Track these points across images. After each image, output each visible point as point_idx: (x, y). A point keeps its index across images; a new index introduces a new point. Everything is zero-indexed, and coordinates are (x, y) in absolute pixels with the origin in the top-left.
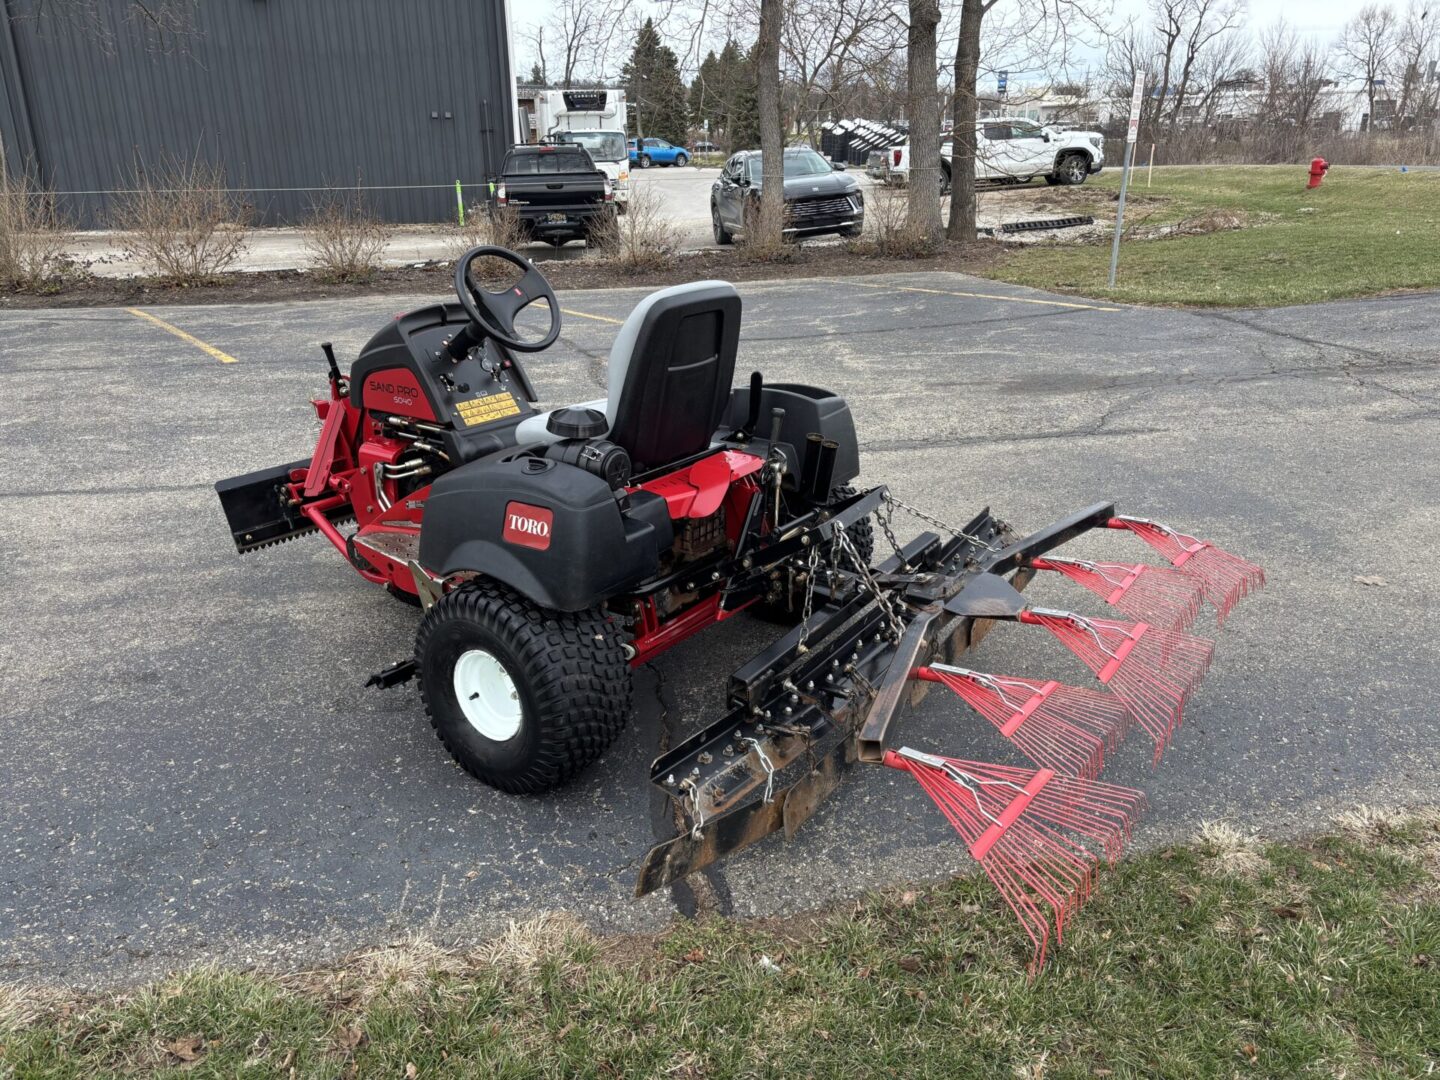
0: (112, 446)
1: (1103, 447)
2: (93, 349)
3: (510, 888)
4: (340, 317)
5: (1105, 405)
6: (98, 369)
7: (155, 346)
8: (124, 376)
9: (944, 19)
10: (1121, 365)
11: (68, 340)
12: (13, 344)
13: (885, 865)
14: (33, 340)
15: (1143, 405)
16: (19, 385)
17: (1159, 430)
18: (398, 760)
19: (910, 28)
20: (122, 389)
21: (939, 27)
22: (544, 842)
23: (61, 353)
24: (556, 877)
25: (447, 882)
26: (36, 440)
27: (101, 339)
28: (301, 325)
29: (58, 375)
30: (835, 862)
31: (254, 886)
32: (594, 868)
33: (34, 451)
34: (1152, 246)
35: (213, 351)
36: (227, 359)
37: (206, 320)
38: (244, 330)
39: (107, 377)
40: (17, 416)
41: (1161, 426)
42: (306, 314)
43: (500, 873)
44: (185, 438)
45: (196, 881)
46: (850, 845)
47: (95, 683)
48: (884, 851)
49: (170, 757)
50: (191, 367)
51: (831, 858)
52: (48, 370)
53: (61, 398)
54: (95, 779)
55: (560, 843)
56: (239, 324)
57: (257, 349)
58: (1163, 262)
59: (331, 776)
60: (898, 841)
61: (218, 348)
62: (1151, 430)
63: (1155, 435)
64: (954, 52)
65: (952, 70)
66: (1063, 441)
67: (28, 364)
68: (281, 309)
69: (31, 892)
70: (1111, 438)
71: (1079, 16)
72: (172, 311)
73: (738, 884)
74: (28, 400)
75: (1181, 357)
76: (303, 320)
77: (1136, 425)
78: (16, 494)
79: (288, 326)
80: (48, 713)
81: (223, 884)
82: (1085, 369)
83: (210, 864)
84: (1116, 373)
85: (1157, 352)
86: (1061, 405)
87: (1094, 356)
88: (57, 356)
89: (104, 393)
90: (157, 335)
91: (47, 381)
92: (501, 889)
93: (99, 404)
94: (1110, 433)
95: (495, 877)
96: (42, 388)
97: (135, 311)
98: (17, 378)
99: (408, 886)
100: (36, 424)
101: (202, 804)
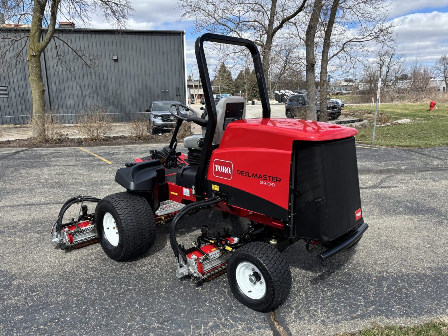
0: (81, 189)
1: (381, 192)
2: (71, 159)
3: (223, 329)
4: (140, 150)
5: (379, 179)
6: (73, 166)
7: (89, 159)
8: (81, 168)
9: (317, 63)
10: (382, 166)
11: (64, 157)
12: (48, 158)
13: (339, 326)
14: (54, 157)
15: (391, 179)
16: (52, 170)
17: (398, 187)
18: (182, 287)
19: (307, 66)
20: (81, 172)
21: (315, 66)
22: (231, 315)
23: (63, 161)
24: (236, 326)
25: (204, 327)
26: (60, 187)
27: (73, 157)
28: (130, 153)
29: (63, 167)
30: (323, 325)
31: (146, 326)
32: (247, 324)
33: (60, 190)
34: (383, 128)
35: (105, 160)
36: (110, 163)
37: (101, 151)
38: (113, 154)
39: (77, 168)
40: (53, 180)
41: (398, 185)
42: (130, 149)
43: (219, 324)
44: (101, 186)
45: (129, 324)
46: (327, 319)
47: (89, 261)
48: (338, 322)
49: (115, 284)
50: (100, 165)
51: (321, 323)
52: (60, 166)
53: (65, 174)
54: (94, 291)
55: (236, 315)
56: (111, 152)
57: (118, 159)
58: (389, 134)
59: (163, 292)
60: (342, 319)
61: (107, 159)
62: (396, 187)
63: (397, 188)
64: (320, 72)
65: (319, 77)
66: (368, 190)
67: (53, 164)
68: (122, 147)
69: (81, 326)
70: (383, 189)
71: (357, 62)
72: (91, 148)
73: (293, 331)
74: (56, 175)
75: (400, 164)
76: (129, 151)
77: (390, 185)
78: (56, 203)
79: (125, 153)
80: (77, 270)
81: (137, 325)
82: (370, 167)
83: (133, 318)
84: (380, 168)
85: (392, 162)
86: (365, 178)
87: (372, 163)
88: (62, 161)
89: (77, 173)
90: (88, 156)
91: (60, 169)
92: (221, 329)
93: (76, 176)
94: (382, 187)
95: (218, 325)
96: (59, 171)
97: (81, 148)
98: (51, 168)
99: (192, 327)
100: (59, 182)
101: (126, 299)
